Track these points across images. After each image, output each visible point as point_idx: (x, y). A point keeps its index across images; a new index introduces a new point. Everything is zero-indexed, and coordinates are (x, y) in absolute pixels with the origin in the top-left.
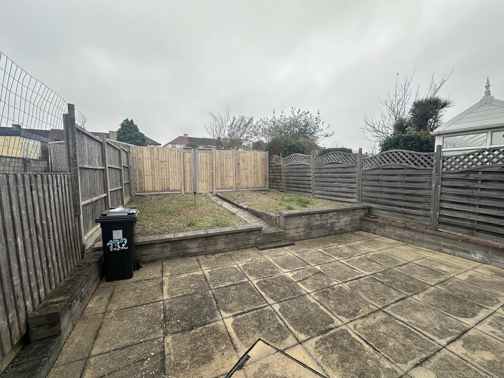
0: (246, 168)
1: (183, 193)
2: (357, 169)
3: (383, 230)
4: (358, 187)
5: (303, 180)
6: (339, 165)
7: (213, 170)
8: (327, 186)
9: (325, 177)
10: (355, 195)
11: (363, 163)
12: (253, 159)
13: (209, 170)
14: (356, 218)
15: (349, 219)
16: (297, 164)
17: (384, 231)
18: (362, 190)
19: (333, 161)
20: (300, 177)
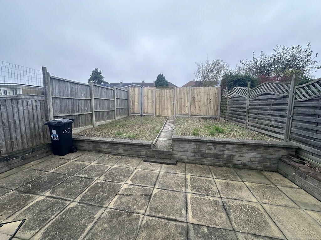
0: (200, 100)
1: (155, 116)
2: (288, 100)
3: (303, 181)
4: (288, 121)
5: (240, 112)
6: (270, 96)
7: (174, 102)
8: (258, 119)
9: (257, 109)
10: (284, 131)
11: (296, 93)
12: (206, 93)
13: (172, 101)
14: (271, 156)
15: (259, 156)
16: (237, 96)
17: (306, 182)
18: (292, 126)
19: (266, 92)
20: (238, 108)
